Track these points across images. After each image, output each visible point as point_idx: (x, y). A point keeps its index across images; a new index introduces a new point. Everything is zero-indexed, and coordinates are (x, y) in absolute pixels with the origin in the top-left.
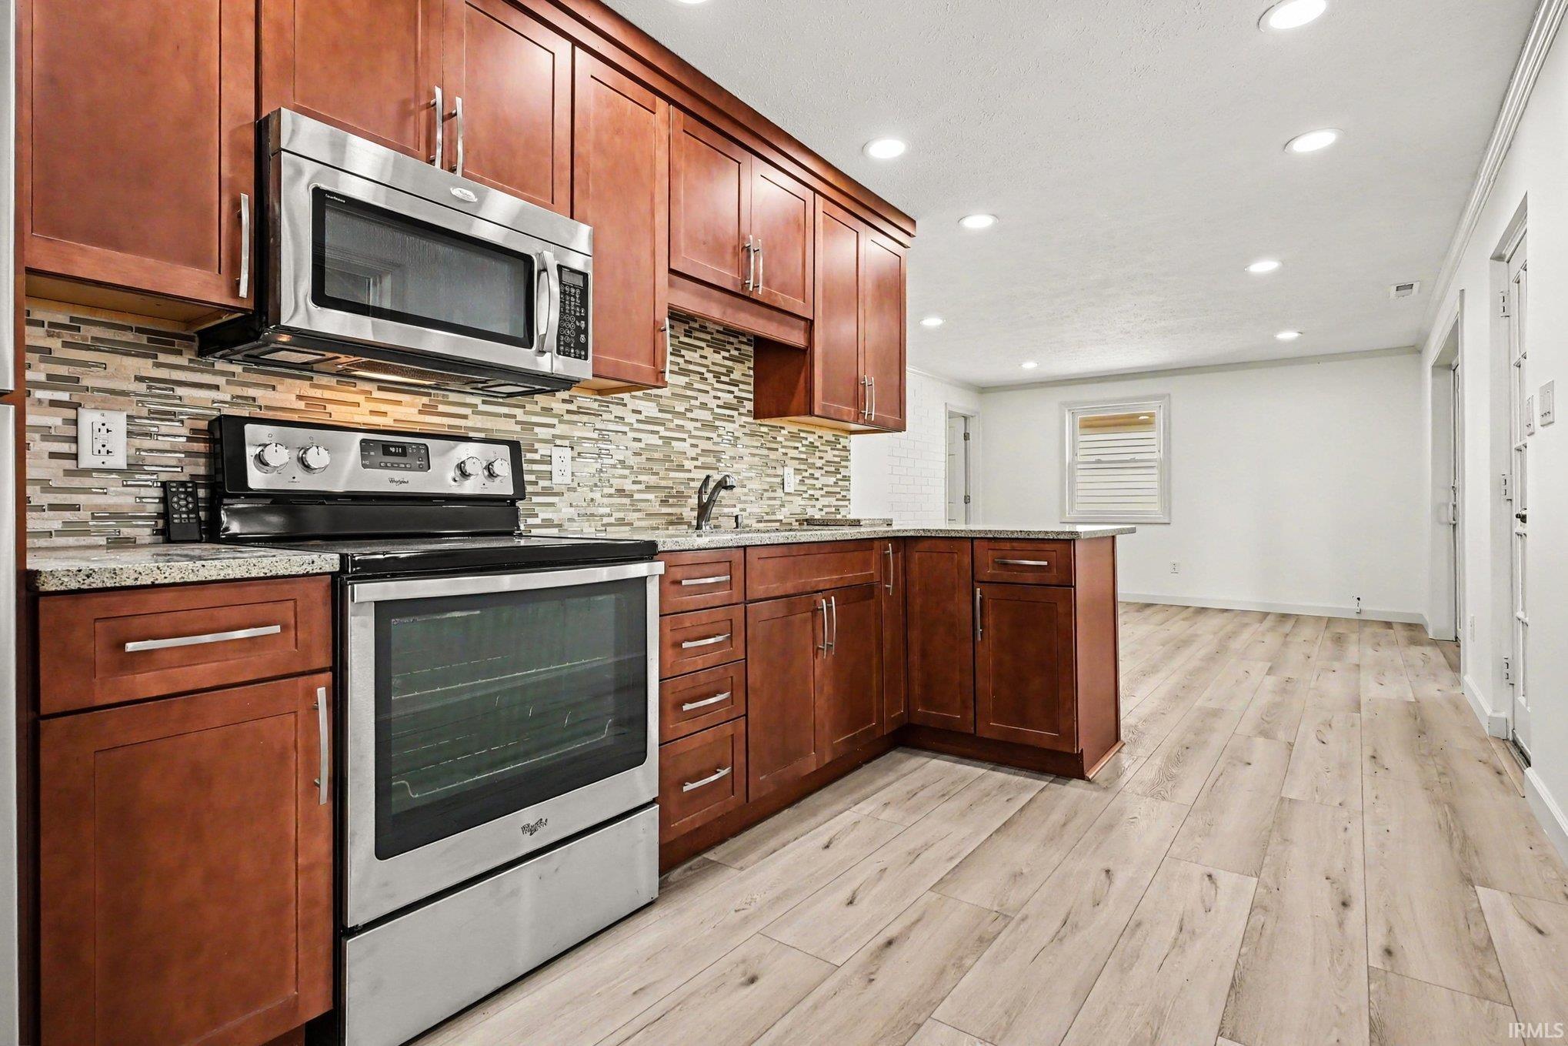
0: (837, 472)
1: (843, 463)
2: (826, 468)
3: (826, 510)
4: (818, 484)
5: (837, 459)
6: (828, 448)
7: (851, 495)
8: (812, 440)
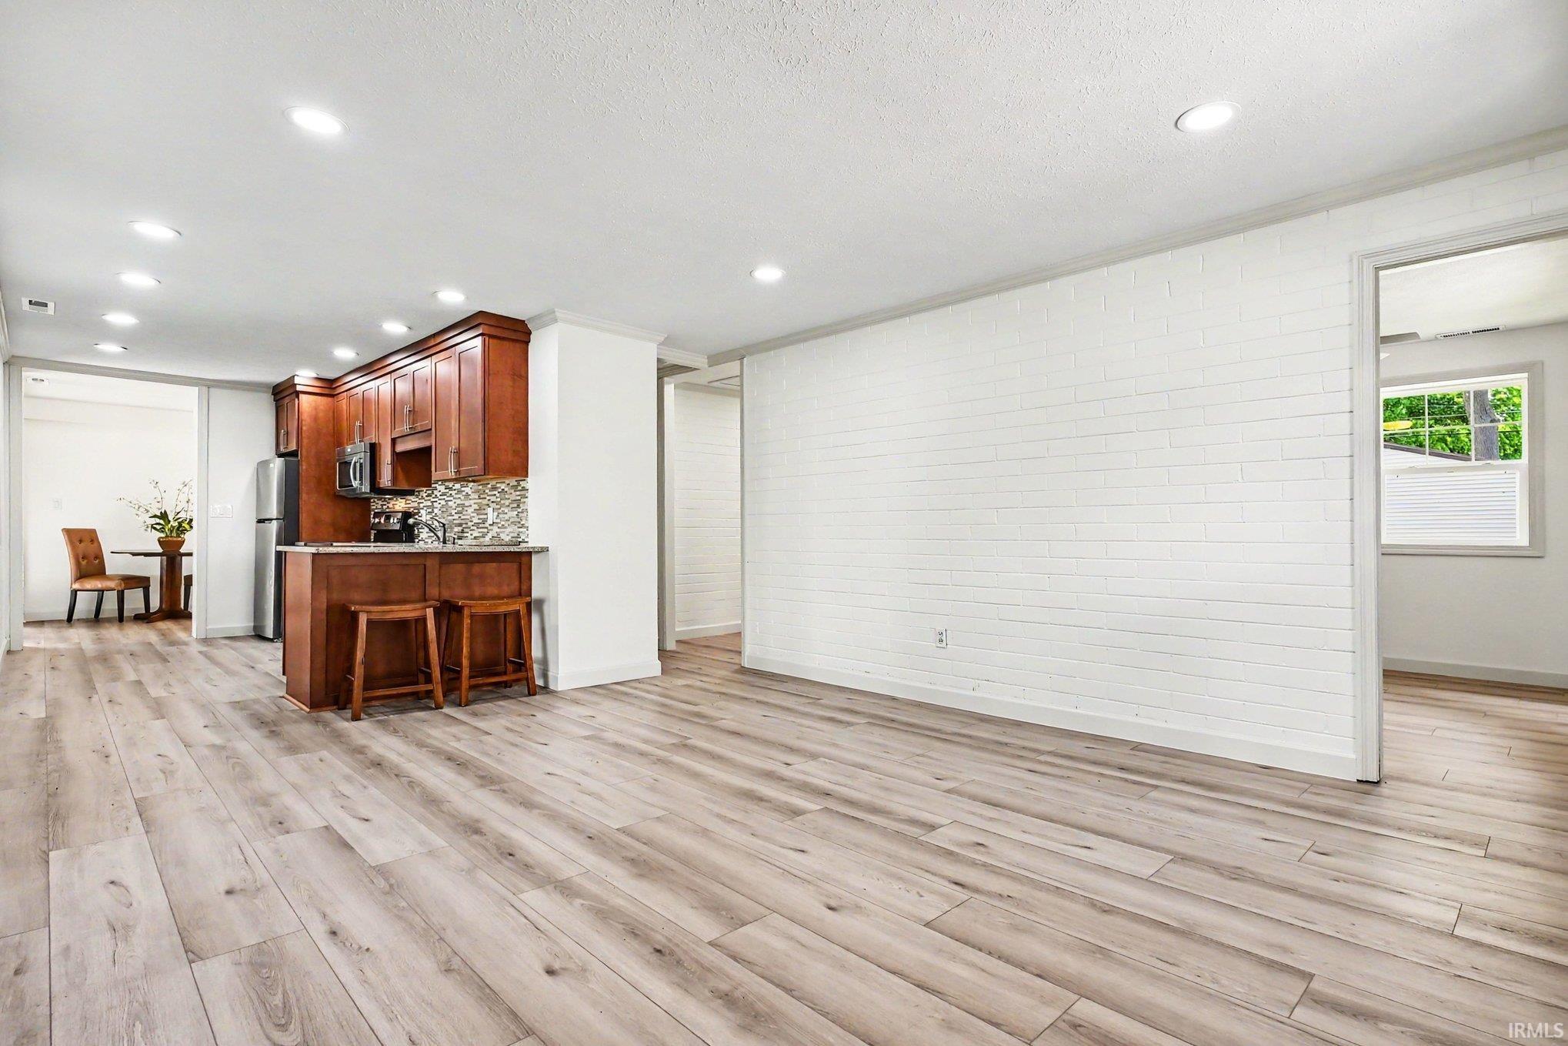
0: (518, 506)
1: (522, 500)
2: (511, 506)
3: (512, 535)
4: (507, 517)
5: (519, 498)
6: (512, 491)
7: (529, 524)
8: (503, 488)
